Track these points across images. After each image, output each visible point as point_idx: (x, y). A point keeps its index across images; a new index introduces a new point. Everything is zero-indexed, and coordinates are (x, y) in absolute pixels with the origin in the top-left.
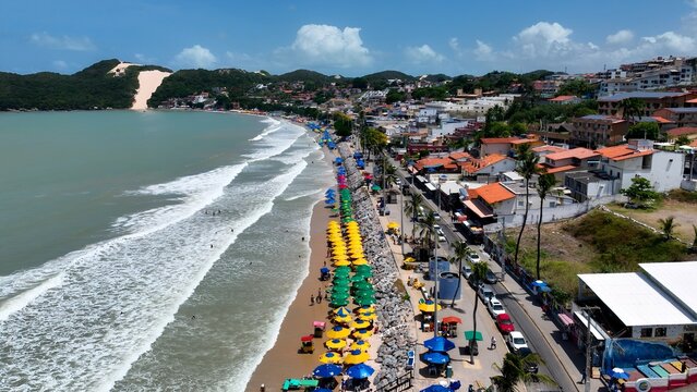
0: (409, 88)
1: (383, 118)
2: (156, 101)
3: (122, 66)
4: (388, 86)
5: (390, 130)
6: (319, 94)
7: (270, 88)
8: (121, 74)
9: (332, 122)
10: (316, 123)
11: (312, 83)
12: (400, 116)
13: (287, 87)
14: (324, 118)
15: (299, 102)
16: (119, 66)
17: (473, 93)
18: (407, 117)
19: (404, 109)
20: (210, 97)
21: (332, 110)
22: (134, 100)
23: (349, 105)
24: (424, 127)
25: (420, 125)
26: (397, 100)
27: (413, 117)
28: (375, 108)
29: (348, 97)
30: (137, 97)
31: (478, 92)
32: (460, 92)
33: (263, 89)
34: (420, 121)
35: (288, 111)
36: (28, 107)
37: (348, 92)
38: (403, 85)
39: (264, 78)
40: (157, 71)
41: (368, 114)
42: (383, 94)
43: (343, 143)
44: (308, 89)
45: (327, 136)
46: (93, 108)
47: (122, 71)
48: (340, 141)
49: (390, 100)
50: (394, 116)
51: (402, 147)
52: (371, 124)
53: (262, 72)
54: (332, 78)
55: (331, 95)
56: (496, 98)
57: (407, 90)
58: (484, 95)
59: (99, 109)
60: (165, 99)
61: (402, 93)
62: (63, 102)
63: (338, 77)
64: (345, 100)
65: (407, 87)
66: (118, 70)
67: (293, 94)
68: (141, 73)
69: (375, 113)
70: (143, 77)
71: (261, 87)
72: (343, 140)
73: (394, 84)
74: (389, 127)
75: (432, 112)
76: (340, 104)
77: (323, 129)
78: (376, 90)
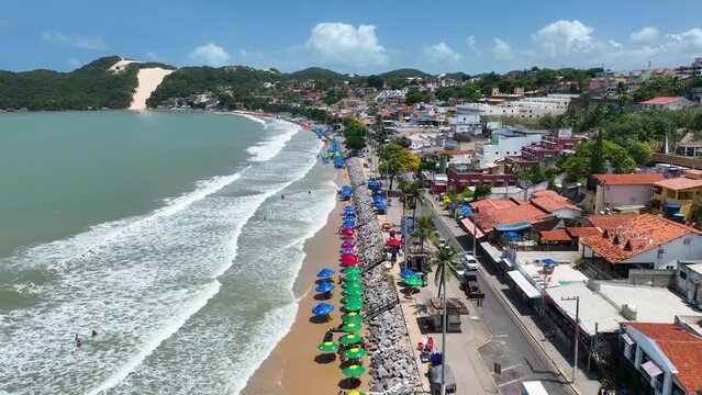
0: (432, 87)
1: (406, 124)
2: (155, 101)
3: (123, 63)
4: (407, 84)
5: (417, 143)
6: (331, 94)
7: (278, 87)
8: (121, 72)
9: (343, 128)
10: (324, 127)
11: (323, 81)
12: (427, 122)
13: (296, 86)
14: (334, 122)
15: (307, 103)
16: (119, 64)
17: (513, 93)
18: (436, 124)
19: (432, 113)
20: (213, 96)
21: (344, 111)
22: (132, 100)
23: (363, 106)
24: (468, 141)
25: (460, 138)
26: (418, 101)
27: (446, 124)
28: (394, 111)
29: (361, 97)
30: (135, 96)
31: (519, 92)
32: (495, 91)
33: (271, 88)
34: (458, 130)
35: (295, 112)
36: (16, 107)
37: (362, 91)
38: (424, 83)
39: (273, 76)
40: (158, 69)
41: (385, 118)
42: (402, 93)
43: (354, 159)
44: (320, 87)
45: (335, 146)
46: (87, 109)
47: (122, 69)
48: (350, 156)
49: (411, 100)
50: (420, 123)
51: (439, 171)
52: (390, 132)
53: (272, 69)
54: (346, 77)
55: (343, 95)
56: (544, 99)
57: (429, 89)
58: (528, 96)
59: (94, 109)
60: (165, 98)
61: (424, 92)
62: (54, 101)
63: (352, 75)
64: (358, 100)
65: (430, 85)
66: (118, 68)
67: (302, 93)
68: (141, 70)
69: (395, 116)
70: (143, 74)
71: (269, 85)
72: (355, 154)
73: (414, 82)
74: (415, 138)
75: (474, 119)
76: (353, 105)
77: (331, 137)
78: (393, 89)
